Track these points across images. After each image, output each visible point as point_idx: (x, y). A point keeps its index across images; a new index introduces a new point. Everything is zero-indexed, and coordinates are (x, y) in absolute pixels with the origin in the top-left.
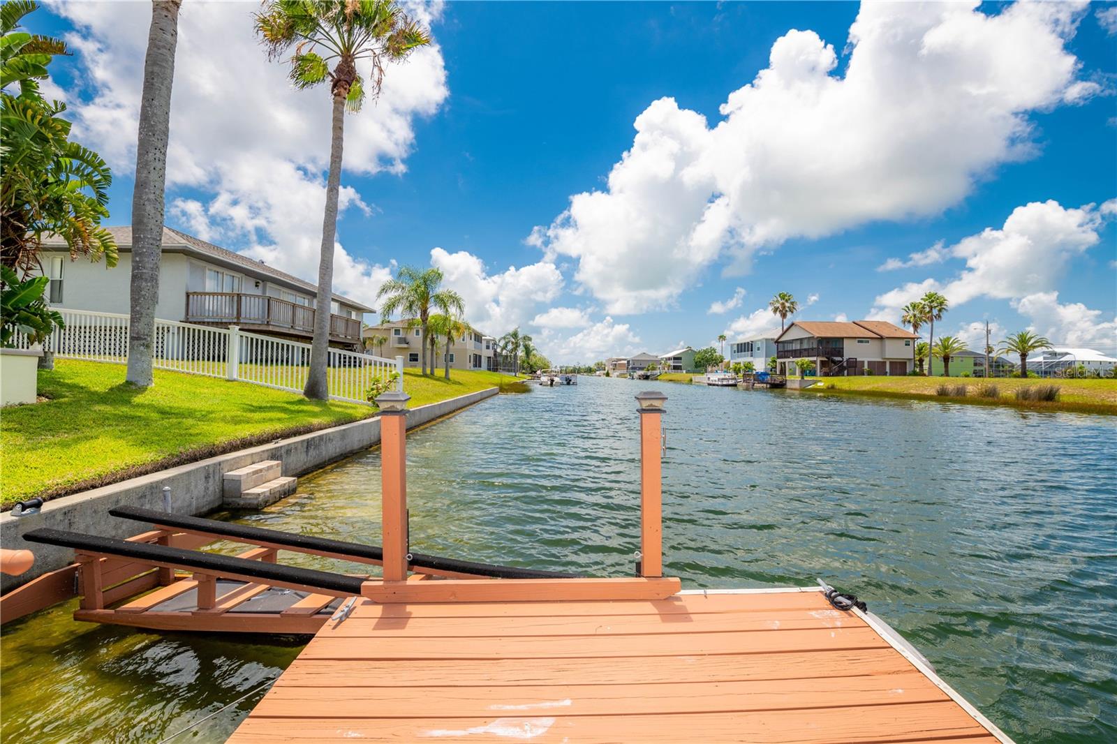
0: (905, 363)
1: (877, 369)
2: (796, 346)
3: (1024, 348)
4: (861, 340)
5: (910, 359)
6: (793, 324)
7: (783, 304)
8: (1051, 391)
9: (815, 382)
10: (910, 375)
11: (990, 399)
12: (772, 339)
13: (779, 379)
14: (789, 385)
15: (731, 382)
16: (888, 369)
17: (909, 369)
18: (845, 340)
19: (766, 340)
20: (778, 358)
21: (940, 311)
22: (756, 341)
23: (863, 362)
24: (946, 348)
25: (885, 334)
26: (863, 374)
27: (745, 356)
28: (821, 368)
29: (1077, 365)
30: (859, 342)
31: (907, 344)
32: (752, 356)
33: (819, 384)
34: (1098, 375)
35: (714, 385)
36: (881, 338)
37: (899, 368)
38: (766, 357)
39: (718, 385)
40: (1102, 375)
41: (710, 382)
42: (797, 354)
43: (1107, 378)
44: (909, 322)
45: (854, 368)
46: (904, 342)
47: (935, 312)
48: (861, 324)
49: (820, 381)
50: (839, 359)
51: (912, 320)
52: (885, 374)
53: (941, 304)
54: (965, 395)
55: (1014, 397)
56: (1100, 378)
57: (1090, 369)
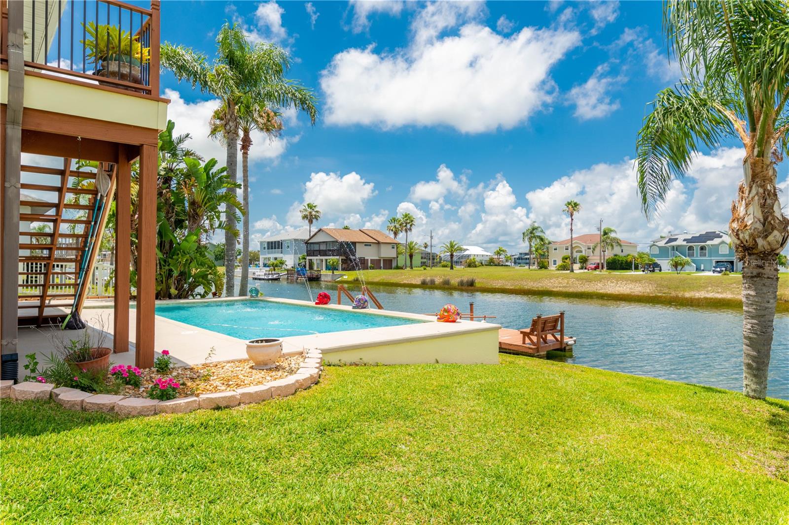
0: (392, 260)
1: (376, 265)
2: (323, 247)
3: (452, 250)
4: (367, 244)
5: (394, 258)
6: (320, 230)
7: (310, 213)
9: (342, 276)
10: (394, 269)
11: (447, 286)
12: (302, 240)
13: (315, 274)
14: (323, 278)
15: (275, 276)
16: (382, 265)
17: (394, 265)
18: (357, 244)
19: (296, 240)
20: (308, 256)
21: (411, 226)
22: (285, 241)
23: (368, 260)
24: (411, 249)
25: (381, 240)
26: (368, 269)
27: (275, 253)
28: (342, 265)
29: (472, 258)
30: (365, 245)
31: (393, 248)
32: (282, 253)
33: (344, 277)
34: (482, 263)
35: (260, 279)
36: (379, 243)
37: (388, 264)
38: (295, 254)
39: (264, 279)
41: (256, 277)
42: (324, 253)
43: (486, 265)
44: (392, 230)
45: (363, 264)
46: (390, 246)
47: (408, 226)
48: (365, 232)
49: (345, 275)
50: (354, 258)
51: (394, 229)
52: (380, 268)
53: (412, 221)
54: (434, 284)
55: (457, 284)
56: (483, 265)
57: (478, 259)
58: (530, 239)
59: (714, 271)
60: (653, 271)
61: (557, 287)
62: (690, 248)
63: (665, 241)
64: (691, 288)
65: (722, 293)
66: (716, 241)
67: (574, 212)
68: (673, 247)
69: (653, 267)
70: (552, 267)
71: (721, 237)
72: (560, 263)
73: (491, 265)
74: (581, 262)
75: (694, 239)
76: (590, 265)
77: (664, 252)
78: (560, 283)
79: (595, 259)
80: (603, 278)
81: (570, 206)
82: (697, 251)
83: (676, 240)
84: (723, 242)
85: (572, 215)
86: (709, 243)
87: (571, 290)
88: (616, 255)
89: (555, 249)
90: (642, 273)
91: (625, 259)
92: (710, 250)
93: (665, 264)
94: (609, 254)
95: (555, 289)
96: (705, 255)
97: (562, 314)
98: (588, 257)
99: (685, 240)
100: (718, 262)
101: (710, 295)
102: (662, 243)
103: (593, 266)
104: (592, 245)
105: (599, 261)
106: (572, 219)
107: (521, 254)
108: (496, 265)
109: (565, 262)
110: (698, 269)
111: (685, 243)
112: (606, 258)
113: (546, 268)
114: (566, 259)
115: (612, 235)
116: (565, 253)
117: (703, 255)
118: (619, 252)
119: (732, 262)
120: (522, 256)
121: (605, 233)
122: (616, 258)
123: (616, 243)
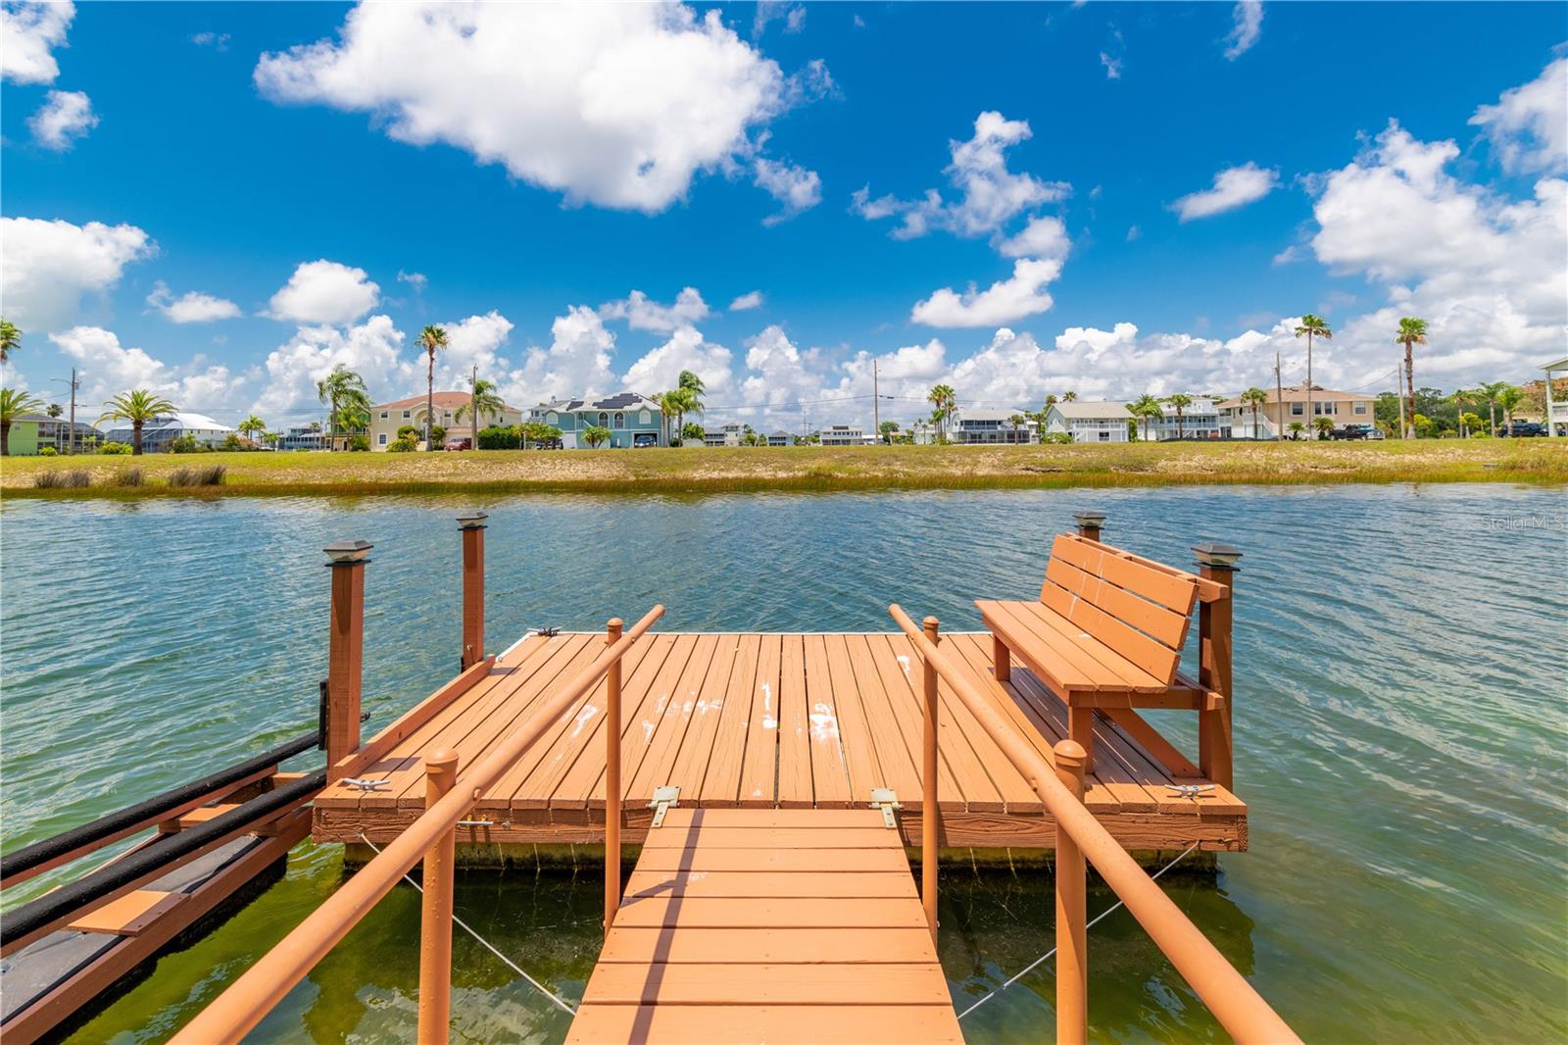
3: (139, 413)
8: (218, 469)
11: (130, 488)
29: (185, 435)
34: (209, 446)
40: (213, 447)
43: (219, 450)
55: (164, 484)
56: (212, 451)
57: (200, 439)
58: (336, 396)
60: (553, 448)
62: (603, 416)
63: (567, 405)
66: (635, 407)
67: (437, 347)
68: (580, 413)
69: (553, 442)
70: (379, 448)
71: (640, 401)
72: (393, 439)
73: (233, 450)
74: (434, 438)
75: (606, 404)
76: (448, 442)
77: (567, 421)
79: (460, 432)
81: (429, 335)
82: (611, 420)
83: (581, 404)
84: (644, 408)
85: (432, 352)
86: (627, 408)
88: (492, 427)
89: (385, 416)
90: (538, 452)
91: (507, 432)
92: (628, 419)
93: (569, 439)
96: (621, 426)
98: (446, 429)
99: (594, 404)
100: (637, 436)
102: (562, 410)
103: (458, 444)
104: (452, 411)
105: (470, 436)
106: (432, 359)
107: (293, 431)
108: (243, 450)
109: (404, 438)
110: (613, 446)
111: (595, 409)
112: (479, 430)
113: (365, 449)
114: (407, 432)
115: (490, 393)
116: (403, 423)
117: (619, 425)
118: (496, 422)
119: (655, 435)
120: (297, 435)
121: (479, 390)
122: (493, 431)
123: (493, 405)
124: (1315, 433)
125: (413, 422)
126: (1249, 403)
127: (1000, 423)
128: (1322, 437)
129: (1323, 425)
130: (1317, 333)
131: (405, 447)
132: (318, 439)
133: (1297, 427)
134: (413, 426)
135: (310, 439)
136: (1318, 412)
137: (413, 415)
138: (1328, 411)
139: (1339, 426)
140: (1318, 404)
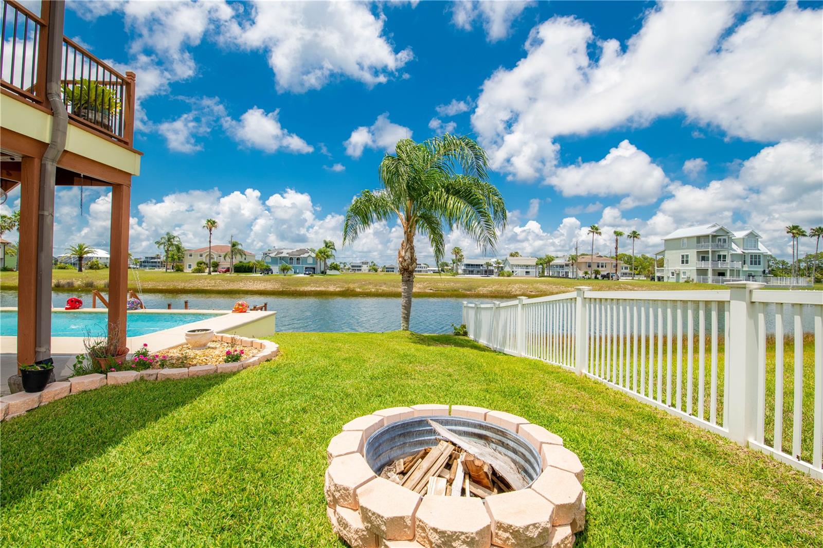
3: (81, 253)
29: (95, 260)
34: (106, 266)
40: (108, 266)
54: (73, 287)
55: (103, 286)
57: (101, 262)
58: (167, 246)
59: (305, 274)
60: (268, 273)
61: (207, 286)
62: (291, 259)
63: (275, 254)
64: (303, 285)
65: (319, 287)
66: (306, 255)
67: (213, 228)
68: (281, 257)
69: (267, 271)
70: (187, 270)
71: (308, 252)
72: (194, 266)
74: (213, 267)
75: (293, 253)
76: (220, 268)
77: (275, 260)
78: (209, 283)
79: (225, 264)
80: (243, 279)
81: (209, 223)
82: (295, 261)
83: (282, 253)
85: (210, 230)
86: (302, 256)
87: (220, 288)
88: (241, 262)
89: (191, 256)
90: (260, 275)
91: (247, 264)
92: (302, 260)
93: (275, 269)
94: (237, 260)
95: (206, 288)
96: (299, 264)
97: (266, 304)
98: (220, 262)
99: (287, 253)
100: (306, 268)
101: (313, 289)
102: (273, 255)
103: (224, 270)
104: (223, 254)
105: (229, 266)
106: (211, 234)
107: (147, 258)
109: (199, 266)
110: (295, 273)
111: (287, 255)
112: (234, 264)
113: (182, 271)
114: (201, 264)
115: (239, 247)
116: (200, 259)
117: (298, 263)
118: (243, 260)
119: (314, 268)
120: (149, 260)
121: (234, 245)
122: (241, 264)
123: (241, 253)
124: (593, 276)
125: (204, 259)
126: (571, 262)
127: (482, 265)
128: (596, 278)
129: (597, 272)
130: (597, 233)
131: (200, 271)
132: (159, 262)
133: (586, 273)
134: (204, 261)
135: (155, 262)
136: (598, 267)
137: (204, 256)
138: (602, 267)
139: (605, 273)
140: (598, 263)
